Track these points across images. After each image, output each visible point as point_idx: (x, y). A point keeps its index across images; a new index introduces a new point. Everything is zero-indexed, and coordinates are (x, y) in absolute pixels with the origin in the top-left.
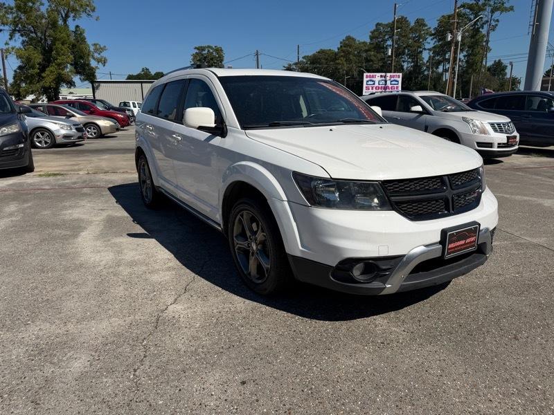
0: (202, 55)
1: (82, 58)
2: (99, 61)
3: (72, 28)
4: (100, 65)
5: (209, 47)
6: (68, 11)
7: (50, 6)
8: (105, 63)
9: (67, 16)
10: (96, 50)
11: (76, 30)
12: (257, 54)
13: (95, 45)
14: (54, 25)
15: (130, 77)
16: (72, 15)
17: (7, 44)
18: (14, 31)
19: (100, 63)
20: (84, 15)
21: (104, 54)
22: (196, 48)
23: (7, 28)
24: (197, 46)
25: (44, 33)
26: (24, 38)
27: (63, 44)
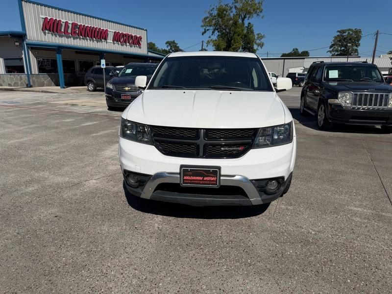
0: (343, 36)
1: (249, 43)
2: (259, 45)
3: (246, 25)
4: (259, 48)
5: (350, 30)
6: (246, 14)
7: (236, 12)
8: (262, 46)
9: (245, 17)
10: (258, 38)
11: (249, 26)
12: (377, 34)
13: (258, 34)
14: (235, 23)
15: (284, 55)
16: (248, 16)
17: (210, 37)
18: (215, 29)
19: (259, 47)
20: (255, 15)
21: (262, 40)
22: (338, 31)
23: (211, 28)
24: (339, 30)
25: (230, 30)
26: (219, 34)
27: (238, 35)
